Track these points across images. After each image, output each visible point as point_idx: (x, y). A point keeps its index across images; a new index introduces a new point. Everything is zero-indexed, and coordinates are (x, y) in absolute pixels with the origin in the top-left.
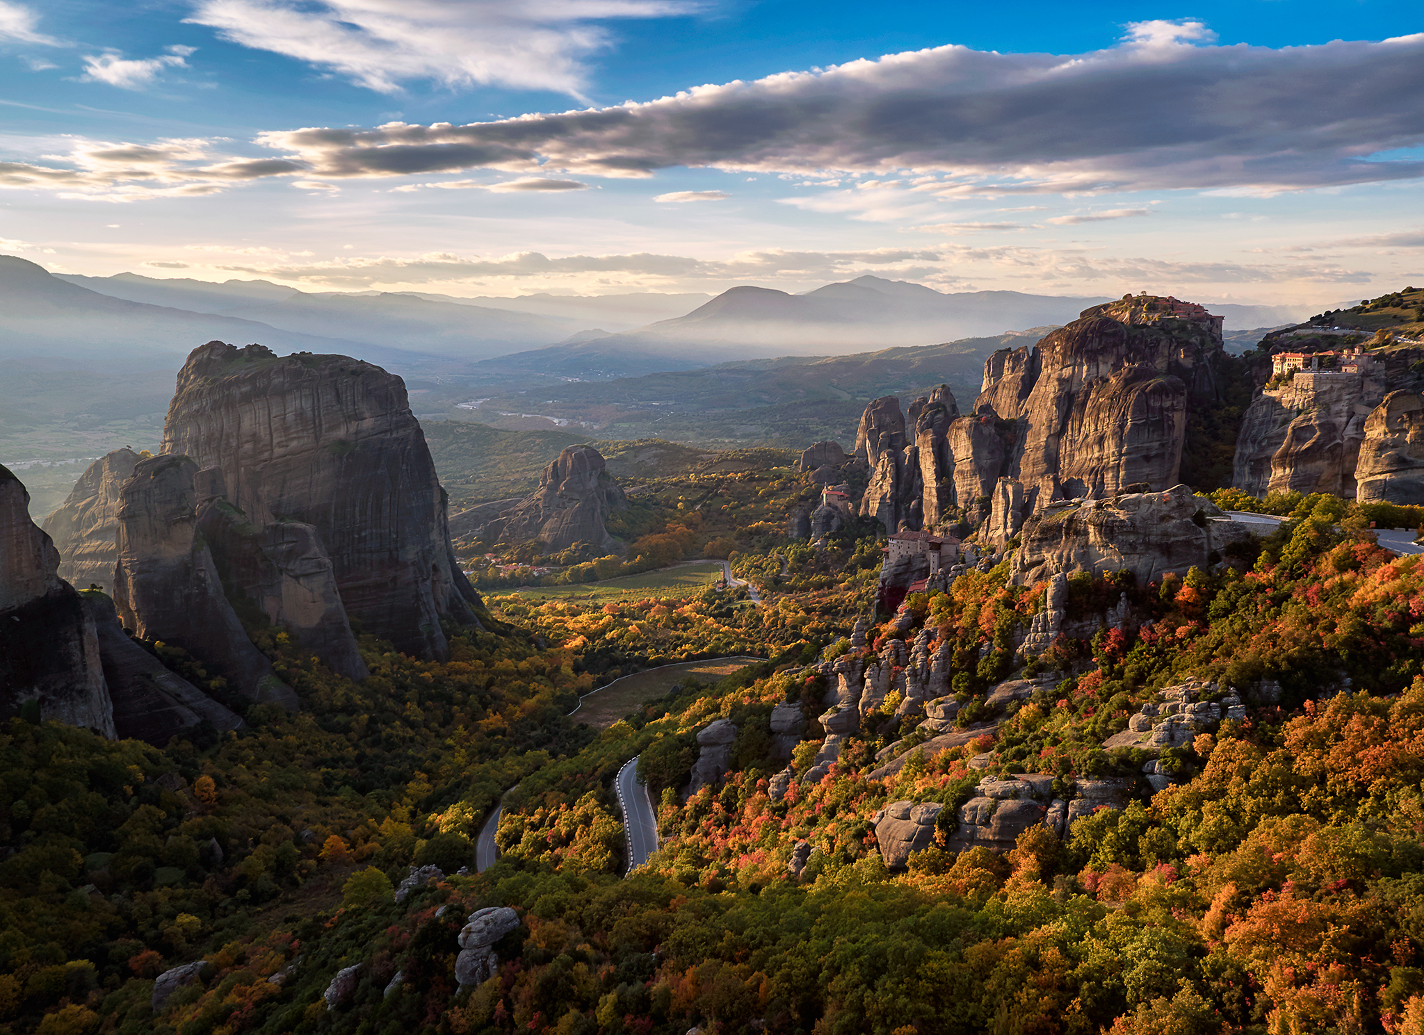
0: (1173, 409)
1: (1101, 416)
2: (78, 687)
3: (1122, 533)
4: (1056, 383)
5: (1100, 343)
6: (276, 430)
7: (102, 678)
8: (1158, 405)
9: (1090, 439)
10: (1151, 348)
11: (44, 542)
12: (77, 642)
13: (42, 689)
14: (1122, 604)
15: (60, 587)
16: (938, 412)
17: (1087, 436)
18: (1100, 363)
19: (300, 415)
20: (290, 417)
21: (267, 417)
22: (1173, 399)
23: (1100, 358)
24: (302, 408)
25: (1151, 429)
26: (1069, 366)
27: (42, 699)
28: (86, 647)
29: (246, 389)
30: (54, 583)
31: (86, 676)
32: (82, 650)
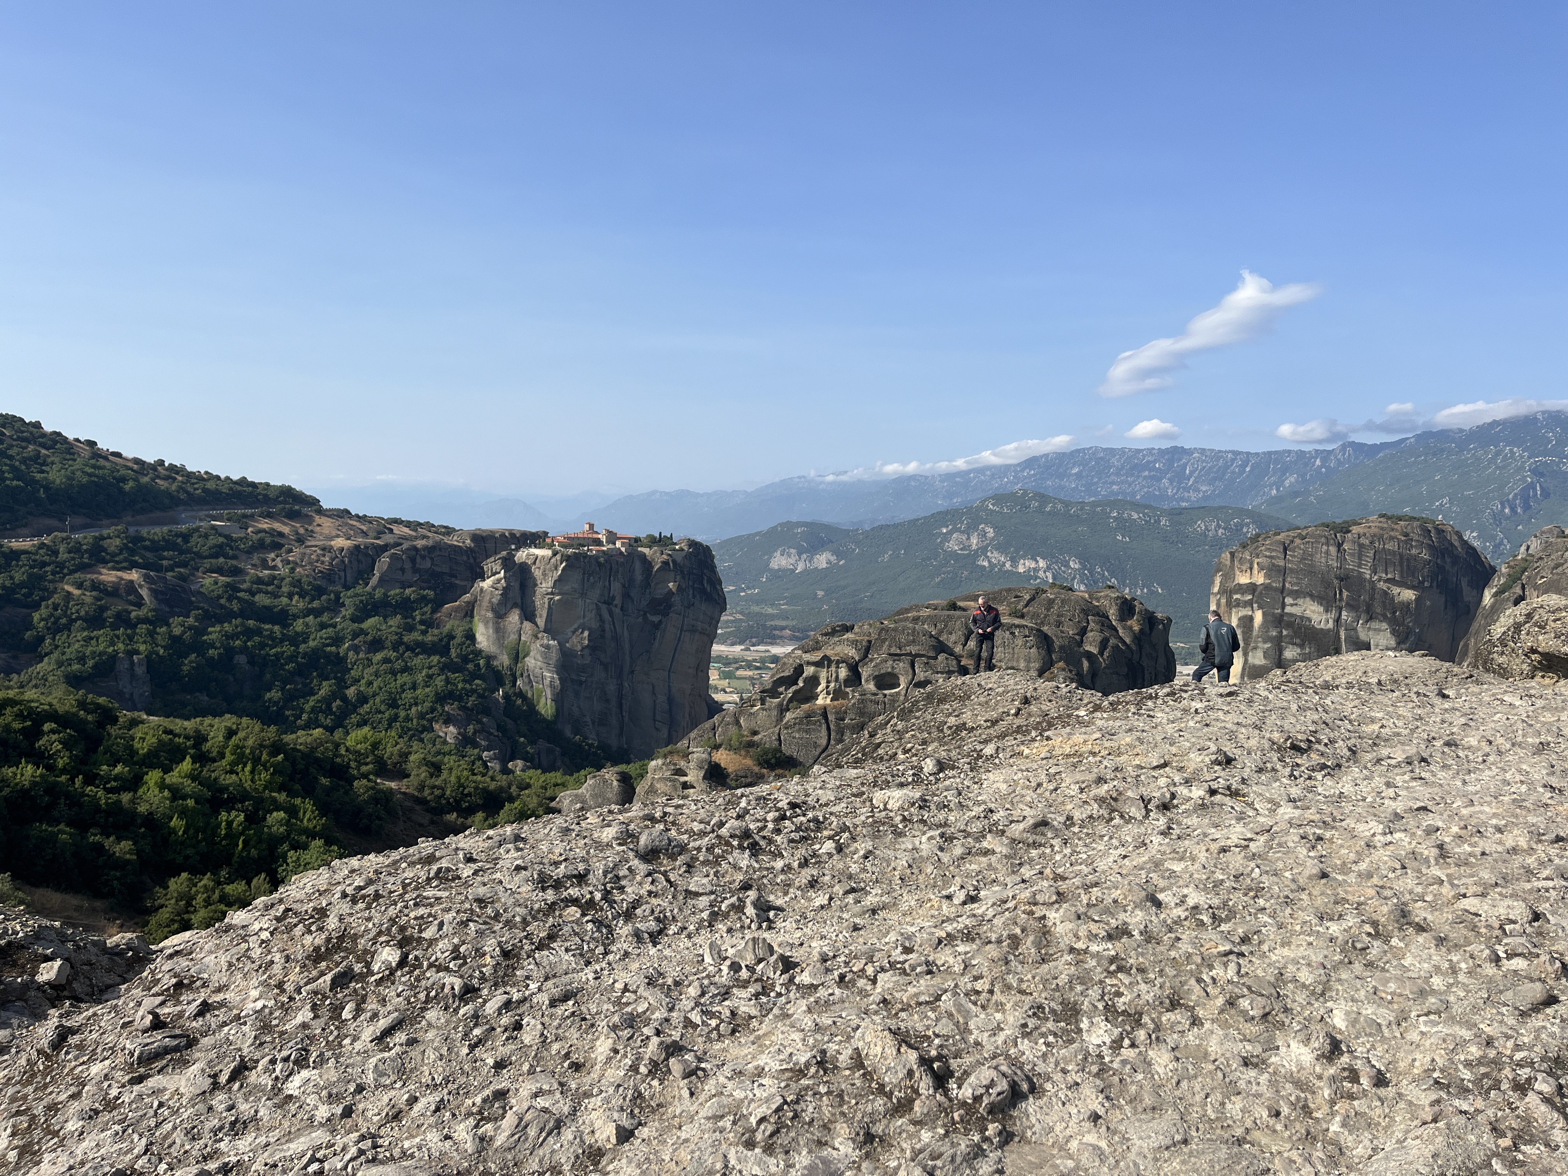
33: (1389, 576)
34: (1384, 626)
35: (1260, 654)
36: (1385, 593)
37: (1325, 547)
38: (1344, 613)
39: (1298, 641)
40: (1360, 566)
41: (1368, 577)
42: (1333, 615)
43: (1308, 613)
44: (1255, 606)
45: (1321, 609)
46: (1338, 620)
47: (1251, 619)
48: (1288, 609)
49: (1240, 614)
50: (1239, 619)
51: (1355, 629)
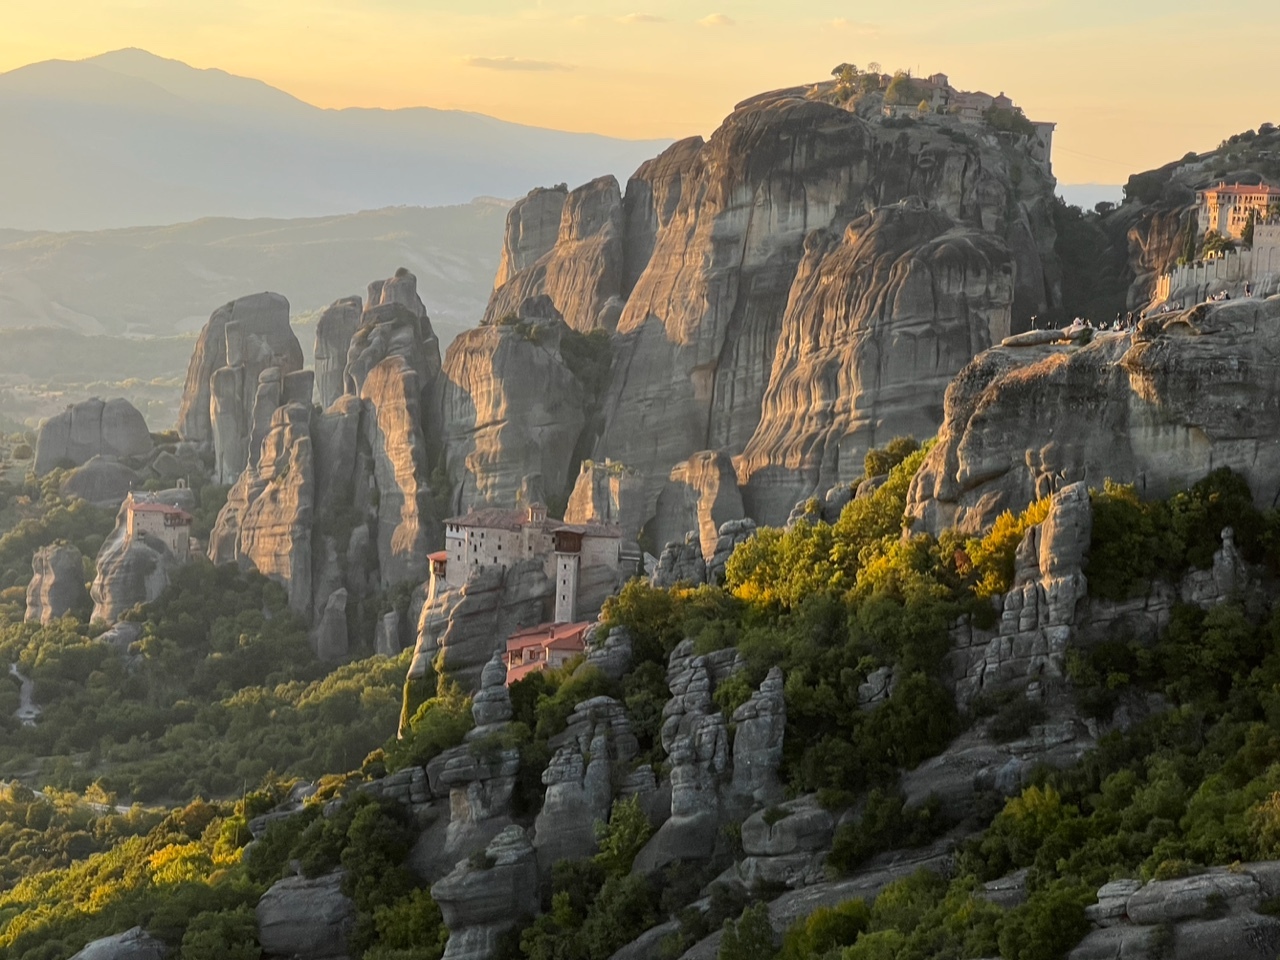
0: (987, 302)
1: (829, 315)
3: (1215, 389)
4: (709, 247)
5: (810, 155)
8: (957, 291)
9: (803, 369)
10: (924, 172)
14: (1225, 557)
16: (396, 327)
17: (793, 363)
18: (811, 203)
22: (989, 281)
23: (811, 191)
25: (943, 346)
26: (741, 207)
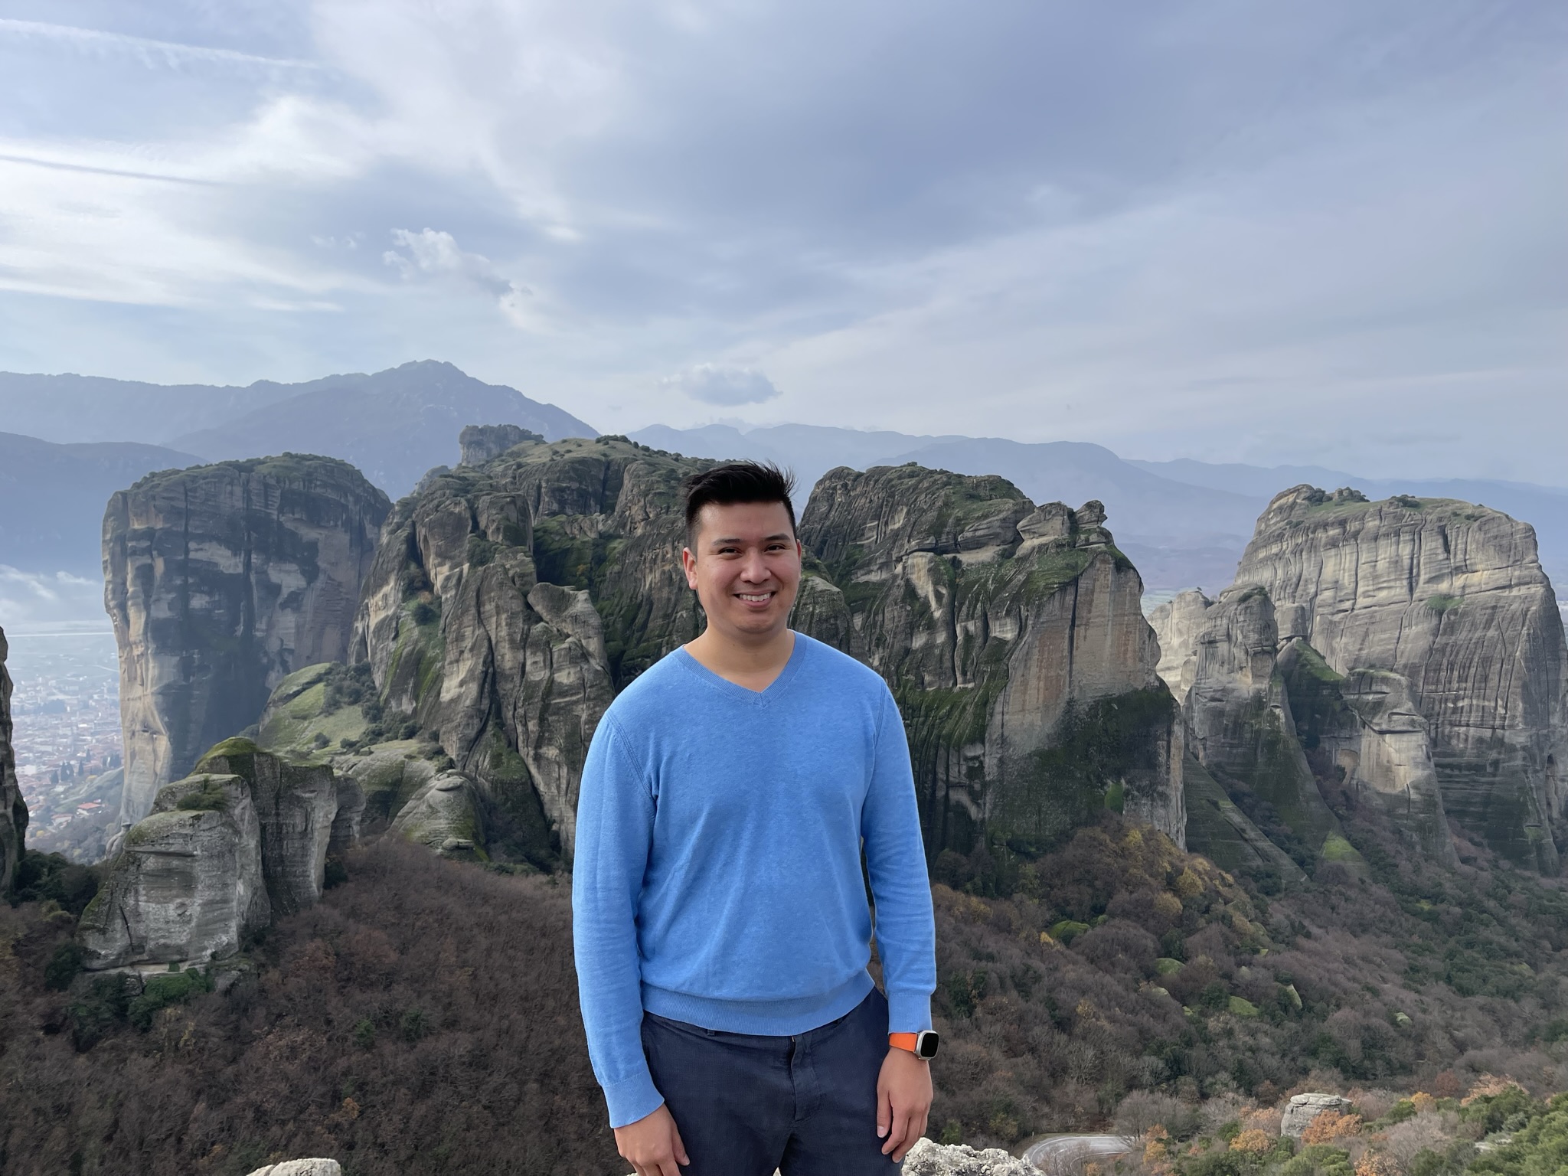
2: (1160, 789)
6: (1364, 577)
7: (1181, 786)
11: (1150, 637)
12: (1165, 743)
13: (1127, 783)
15: (1157, 684)
19: (1396, 562)
20: (1382, 565)
21: (1354, 563)
24: (1398, 555)
27: (1127, 793)
28: (1173, 750)
29: (1333, 532)
30: (1152, 679)
31: (1168, 780)
32: (1168, 751)
33: (297, 516)
34: (294, 567)
35: (164, 605)
36: (293, 534)
37: (229, 488)
38: (254, 556)
39: (206, 588)
40: (267, 506)
41: (275, 517)
42: (240, 559)
43: (216, 559)
44: (155, 553)
45: (229, 553)
46: (248, 565)
47: (150, 568)
48: (192, 555)
49: (138, 564)
50: (138, 569)
51: (265, 572)
